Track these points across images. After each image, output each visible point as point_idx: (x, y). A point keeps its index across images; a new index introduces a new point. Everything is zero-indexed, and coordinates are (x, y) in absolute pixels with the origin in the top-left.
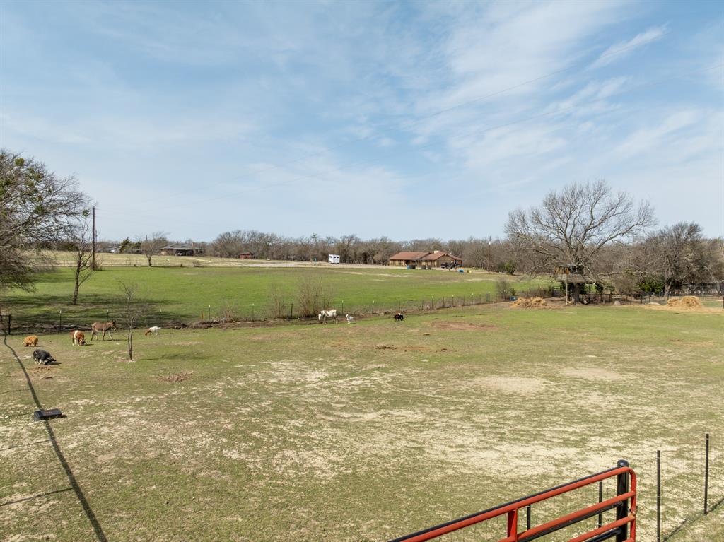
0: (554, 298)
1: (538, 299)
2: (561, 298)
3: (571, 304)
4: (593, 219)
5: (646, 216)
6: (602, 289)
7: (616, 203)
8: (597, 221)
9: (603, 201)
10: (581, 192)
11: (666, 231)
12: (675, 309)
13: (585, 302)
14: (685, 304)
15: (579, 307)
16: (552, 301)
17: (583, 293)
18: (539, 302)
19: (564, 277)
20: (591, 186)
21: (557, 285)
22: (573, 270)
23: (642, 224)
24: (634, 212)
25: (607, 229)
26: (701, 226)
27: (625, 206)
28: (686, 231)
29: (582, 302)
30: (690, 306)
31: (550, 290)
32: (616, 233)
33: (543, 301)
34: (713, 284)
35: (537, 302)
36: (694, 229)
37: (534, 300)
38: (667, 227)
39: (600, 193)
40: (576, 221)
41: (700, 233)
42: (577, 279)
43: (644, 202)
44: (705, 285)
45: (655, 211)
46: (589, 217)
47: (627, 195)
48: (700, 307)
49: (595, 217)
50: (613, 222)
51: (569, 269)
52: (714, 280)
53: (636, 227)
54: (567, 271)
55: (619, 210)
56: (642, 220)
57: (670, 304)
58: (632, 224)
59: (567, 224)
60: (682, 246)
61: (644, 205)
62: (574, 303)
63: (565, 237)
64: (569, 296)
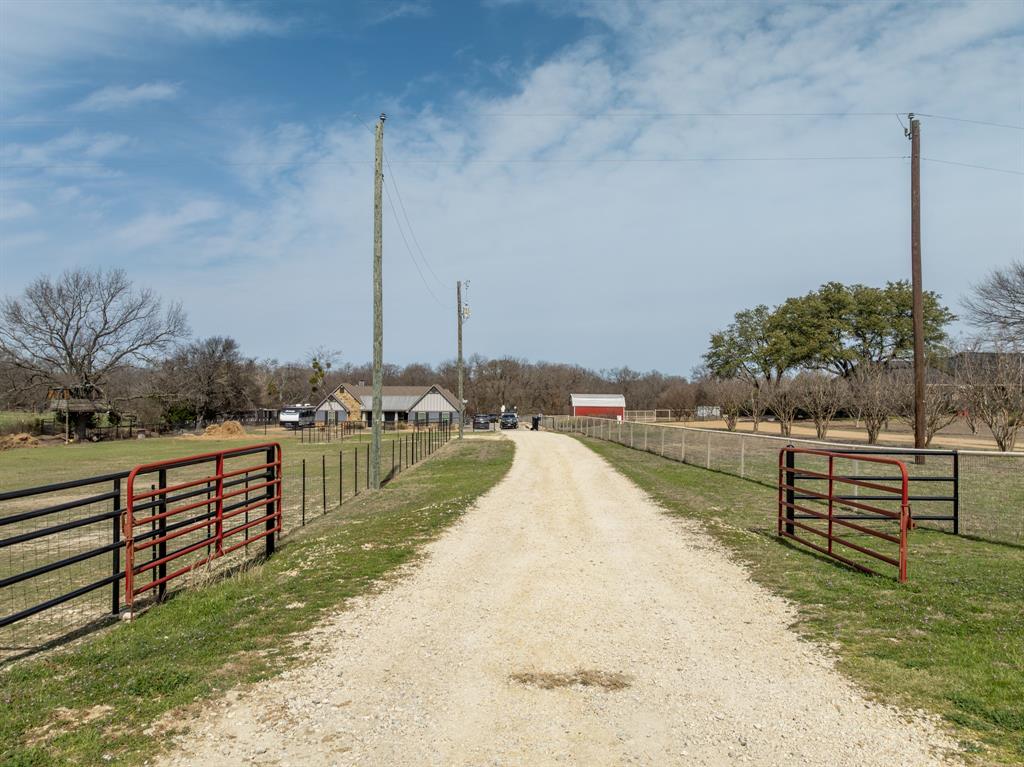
0: (44, 437)
1: (24, 435)
2: (58, 436)
3: (74, 442)
4: (106, 322)
5: (177, 323)
6: (119, 419)
7: (138, 303)
8: (112, 324)
9: (120, 298)
10: (88, 284)
11: (198, 346)
12: (214, 438)
13: (95, 438)
14: (225, 431)
15: (85, 446)
16: (43, 440)
17: (92, 426)
18: (26, 439)
19: (63, 405)
20: (104, 276)
21: (49, 416)
22: (74, 394)
23: (172, 333)
24: (162, 316)
25: (127, 337)
26: (237, 342)
27: (150, 307)
28: (220, 348)
29: (90, 440)
30: (231, 433)
31: (38, 425)
32: (139, 343)
33: (32, 439)
34: (251, 412)
35: (22, 439)
36: (229, 345)
37: (16, 438)
38: (198, 341)
39: (116, 288)
40: (80, 323)
41: (236, 350)
42: (83, 406)
43: (175, 306)
44: (242, 413)
45: (188, 318)
46: (101, 319)
47: (152, 295)
48: (241, 434)
49: (109, 319)
50: (134, 327)
51: (70, 392)
52: (251, 407)
53: (164, 337)
54: (67, 394)
55: (143, 312)
56: (172, 328)
57: (209, 433)
58: (158, 333)
59: (68, 326)
60: (216, 365)
61: (174, 310)
62: (79, 441)
63: (65, 344)
64: (70, 433)
